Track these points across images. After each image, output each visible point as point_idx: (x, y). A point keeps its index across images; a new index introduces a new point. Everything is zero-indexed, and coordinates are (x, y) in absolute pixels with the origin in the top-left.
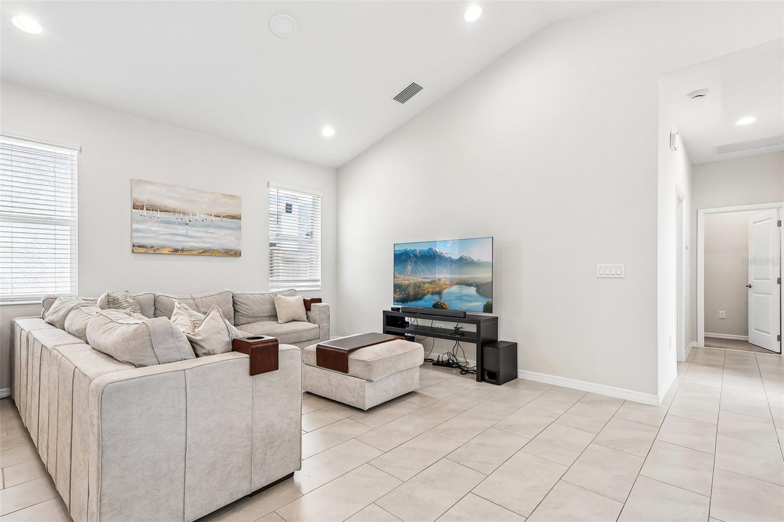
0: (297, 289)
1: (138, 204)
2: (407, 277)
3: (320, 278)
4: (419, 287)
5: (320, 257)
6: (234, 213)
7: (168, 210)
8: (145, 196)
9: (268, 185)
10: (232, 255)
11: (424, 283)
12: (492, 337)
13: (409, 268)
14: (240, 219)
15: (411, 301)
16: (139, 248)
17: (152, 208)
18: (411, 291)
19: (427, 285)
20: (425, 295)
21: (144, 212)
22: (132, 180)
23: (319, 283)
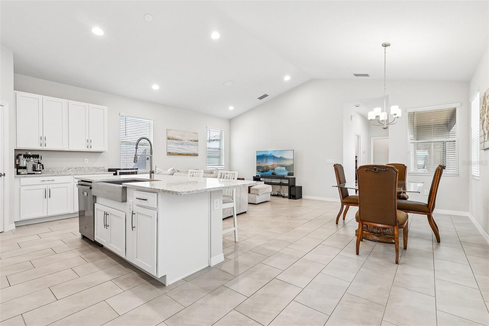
0: (218, 169)
1: (169, 138)
2: (264, 164)
3: (224, 164)
4: (268, 167)
5: (224, 156)
6: (196, 139)
7: (177, 139)
8: (171, 135)
9: (207, 128)
10: (195, 155)
11: (269, 166)
12: (293, 185)
13: (265, 160)
14: (198, 141)
15: (265, 172)
16: (169, 154)
17: (173, 139)
18: (265, 169)
19: (270, 166)
20: (269, 170)
21: (171, 140)
22: (167, 129)
23: (224, 166)
